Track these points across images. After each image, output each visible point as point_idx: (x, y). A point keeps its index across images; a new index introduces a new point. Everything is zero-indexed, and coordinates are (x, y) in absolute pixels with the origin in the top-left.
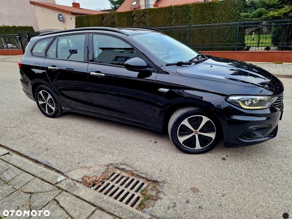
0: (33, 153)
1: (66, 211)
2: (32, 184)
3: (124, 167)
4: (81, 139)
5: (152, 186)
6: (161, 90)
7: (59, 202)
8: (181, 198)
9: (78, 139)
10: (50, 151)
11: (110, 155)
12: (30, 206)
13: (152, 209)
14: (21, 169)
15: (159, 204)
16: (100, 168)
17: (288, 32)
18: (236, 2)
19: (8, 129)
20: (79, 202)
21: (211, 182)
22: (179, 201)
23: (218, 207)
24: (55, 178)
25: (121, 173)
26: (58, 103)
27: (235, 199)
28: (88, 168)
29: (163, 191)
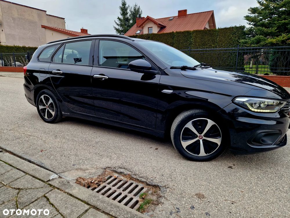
0: (27, 154)
1: (56, 208)
2: (22, 180)
3: (122, 170)
4: (78, 143)
5: (153, 190)
6: (165, 91)
7: (49, 198)
8: (186, 203)
9: (75, 143)
10: (45, 152)
11: (108, 159)
12: (17, 201)
13: (152, 213)
14: (12, 166)
15: (161, 209)
16: (96, 170)
17: (287, 58)
18: (235, 30)
19: (5, 131)
20: (71, 200)
21: (218, 189)
22: (182, 207)
23: (227, 214)
24: (48, 176)
25: (119, 176)
26: (59, 108)
27: (247, 207)
28: (84, 170)
29: (164, 196)
